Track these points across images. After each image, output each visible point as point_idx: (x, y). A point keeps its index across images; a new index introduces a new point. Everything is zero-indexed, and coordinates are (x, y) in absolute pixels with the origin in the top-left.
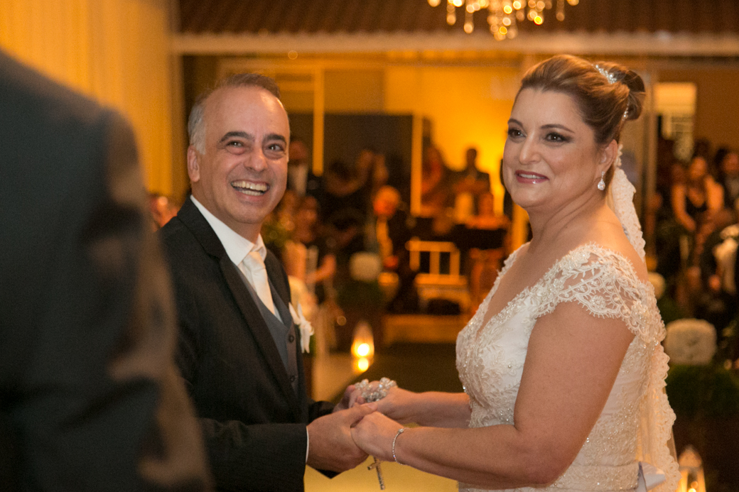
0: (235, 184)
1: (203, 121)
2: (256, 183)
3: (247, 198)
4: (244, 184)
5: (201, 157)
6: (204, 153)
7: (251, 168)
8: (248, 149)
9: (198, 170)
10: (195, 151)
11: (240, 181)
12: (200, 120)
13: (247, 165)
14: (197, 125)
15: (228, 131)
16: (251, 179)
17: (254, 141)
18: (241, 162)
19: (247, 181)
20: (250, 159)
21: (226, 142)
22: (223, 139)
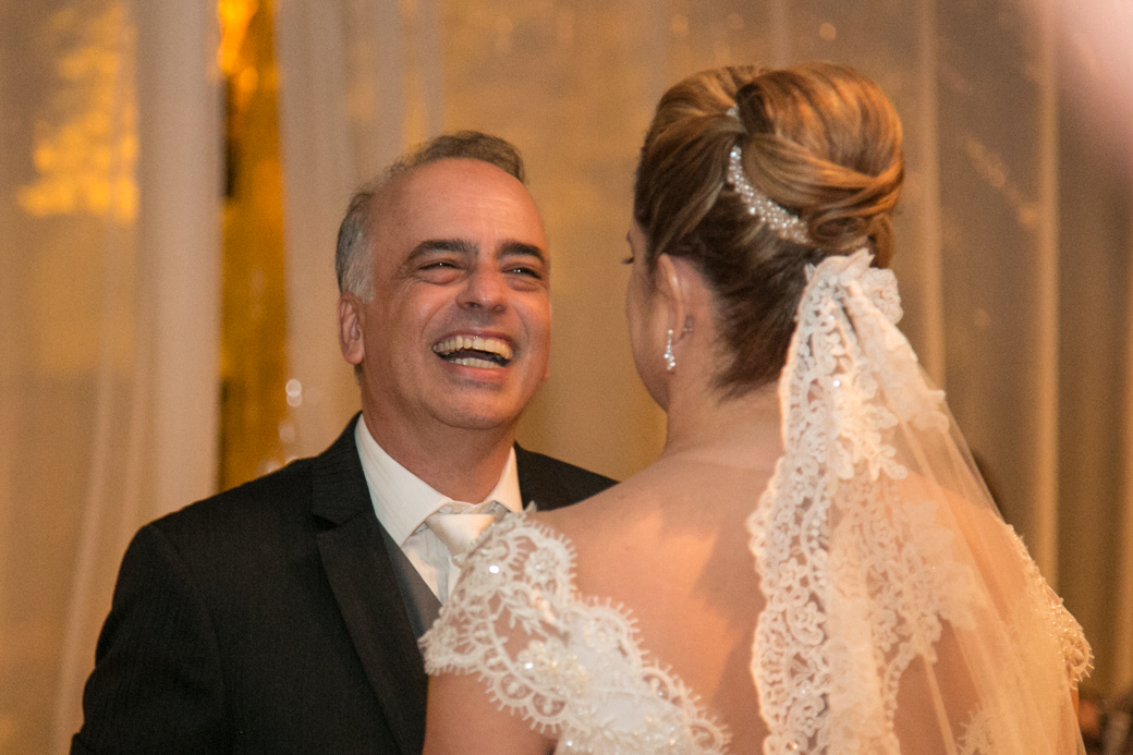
2: (485, 335)
4: (459, 344)
5: (366, 307)
6: (372, 299)
7: (473, 304)
8: (465, 272)
9: (361, 340)
10: (353, 301)
11: (451, 336)
12: (359, 235)
13: (465, 300)
14: (355, 246)
15: (424, 239)
16: (474, 328)
17: (478, 253)
18: (451, 298)
19: (467, 334)
20: (470, 289)
21: (418, 262)
22: (413, 256)
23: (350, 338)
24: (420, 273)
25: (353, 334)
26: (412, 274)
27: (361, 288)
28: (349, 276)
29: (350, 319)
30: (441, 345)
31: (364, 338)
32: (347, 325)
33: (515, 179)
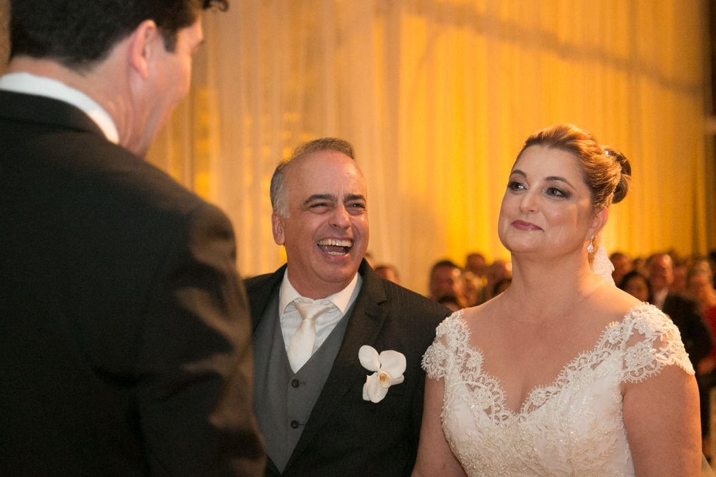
0: (321, 243)
1: (284, 187)
2: (341, 239)
3: (333, 258)
4: (330, 242)
5: (286, 219)
6: (288, 217)
7: (335, 225)
8: (331, 208)
9: (283, 233)
10: (279, 216)
11: (327, 238)
12: (282, 186)
13: (332, 223)
14: (279, 190)
15: (312, 194)
16: (336, 236)
17: (337, 201)
18: (326, 221)
19: (333, 238)
20: (334, 218)
21: (310, 204)
22: (307, 202)
23: (278, 232)
24: (312, 209)
25: (279, 230)
26: (308, 209)
27: (283, 211)
28: (277, 204)
29: (278, 223)
30: (321, 242)
31: (285, 233)
32: (276, 226)
33: (350, 159)
